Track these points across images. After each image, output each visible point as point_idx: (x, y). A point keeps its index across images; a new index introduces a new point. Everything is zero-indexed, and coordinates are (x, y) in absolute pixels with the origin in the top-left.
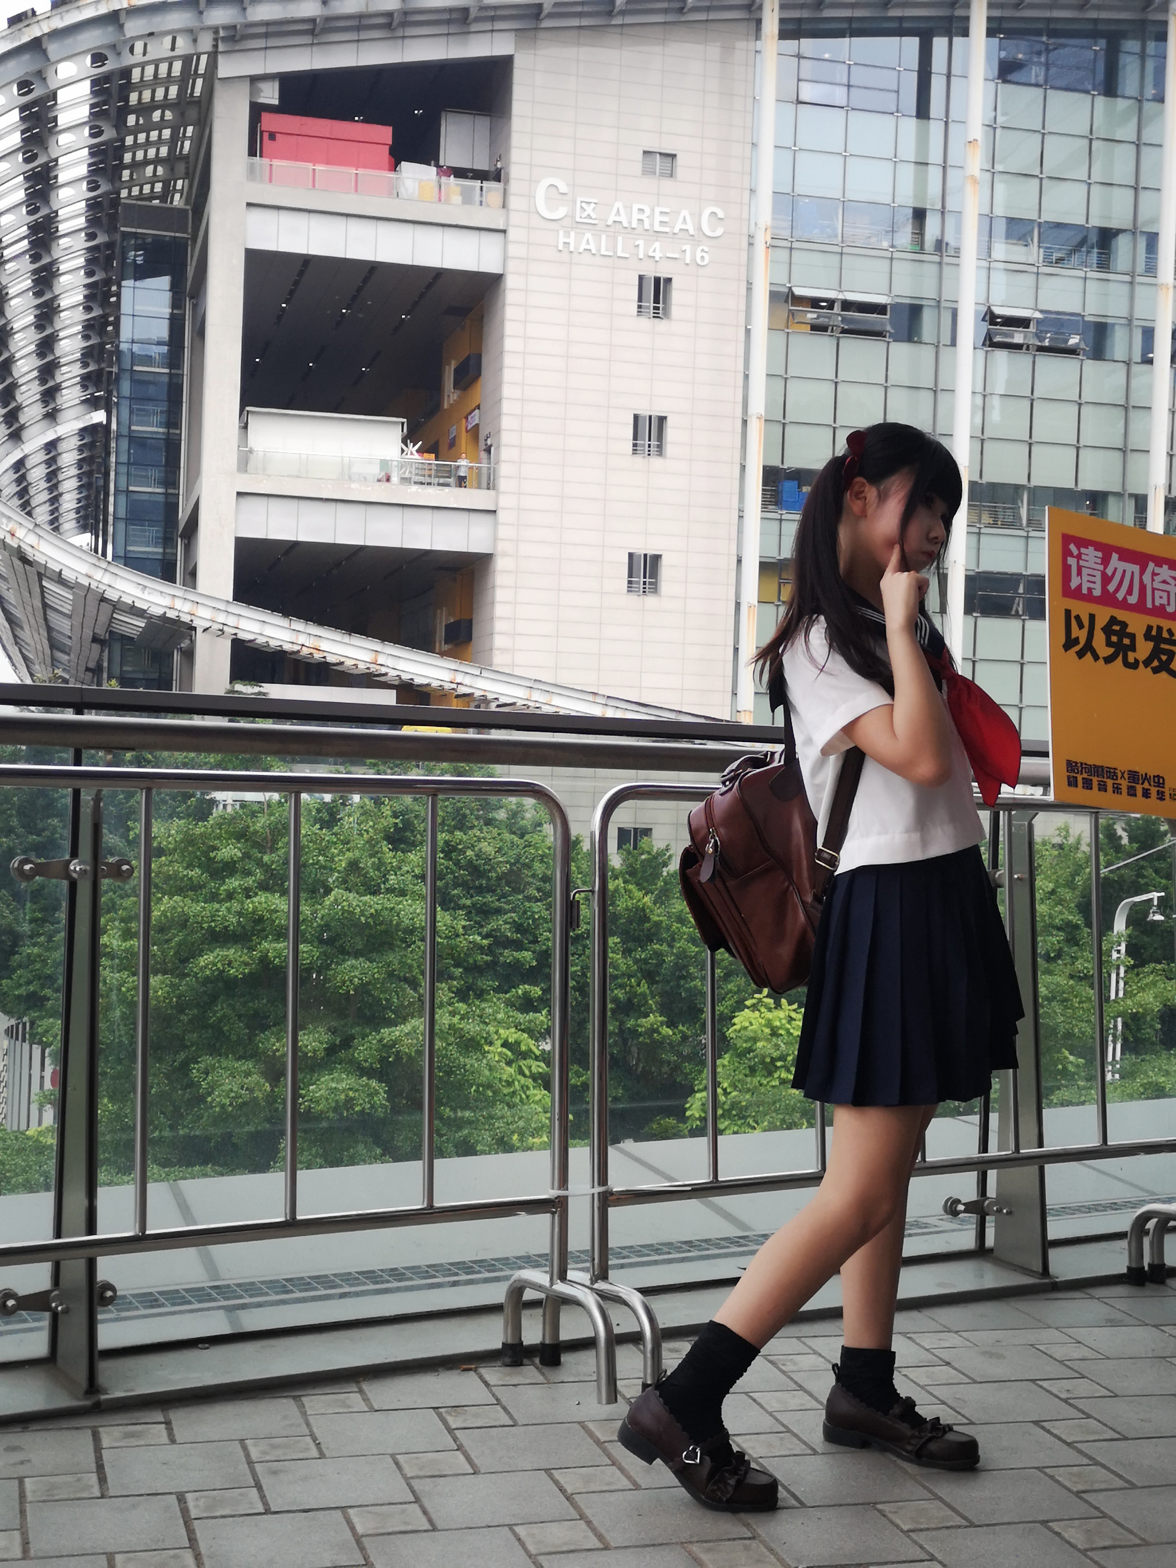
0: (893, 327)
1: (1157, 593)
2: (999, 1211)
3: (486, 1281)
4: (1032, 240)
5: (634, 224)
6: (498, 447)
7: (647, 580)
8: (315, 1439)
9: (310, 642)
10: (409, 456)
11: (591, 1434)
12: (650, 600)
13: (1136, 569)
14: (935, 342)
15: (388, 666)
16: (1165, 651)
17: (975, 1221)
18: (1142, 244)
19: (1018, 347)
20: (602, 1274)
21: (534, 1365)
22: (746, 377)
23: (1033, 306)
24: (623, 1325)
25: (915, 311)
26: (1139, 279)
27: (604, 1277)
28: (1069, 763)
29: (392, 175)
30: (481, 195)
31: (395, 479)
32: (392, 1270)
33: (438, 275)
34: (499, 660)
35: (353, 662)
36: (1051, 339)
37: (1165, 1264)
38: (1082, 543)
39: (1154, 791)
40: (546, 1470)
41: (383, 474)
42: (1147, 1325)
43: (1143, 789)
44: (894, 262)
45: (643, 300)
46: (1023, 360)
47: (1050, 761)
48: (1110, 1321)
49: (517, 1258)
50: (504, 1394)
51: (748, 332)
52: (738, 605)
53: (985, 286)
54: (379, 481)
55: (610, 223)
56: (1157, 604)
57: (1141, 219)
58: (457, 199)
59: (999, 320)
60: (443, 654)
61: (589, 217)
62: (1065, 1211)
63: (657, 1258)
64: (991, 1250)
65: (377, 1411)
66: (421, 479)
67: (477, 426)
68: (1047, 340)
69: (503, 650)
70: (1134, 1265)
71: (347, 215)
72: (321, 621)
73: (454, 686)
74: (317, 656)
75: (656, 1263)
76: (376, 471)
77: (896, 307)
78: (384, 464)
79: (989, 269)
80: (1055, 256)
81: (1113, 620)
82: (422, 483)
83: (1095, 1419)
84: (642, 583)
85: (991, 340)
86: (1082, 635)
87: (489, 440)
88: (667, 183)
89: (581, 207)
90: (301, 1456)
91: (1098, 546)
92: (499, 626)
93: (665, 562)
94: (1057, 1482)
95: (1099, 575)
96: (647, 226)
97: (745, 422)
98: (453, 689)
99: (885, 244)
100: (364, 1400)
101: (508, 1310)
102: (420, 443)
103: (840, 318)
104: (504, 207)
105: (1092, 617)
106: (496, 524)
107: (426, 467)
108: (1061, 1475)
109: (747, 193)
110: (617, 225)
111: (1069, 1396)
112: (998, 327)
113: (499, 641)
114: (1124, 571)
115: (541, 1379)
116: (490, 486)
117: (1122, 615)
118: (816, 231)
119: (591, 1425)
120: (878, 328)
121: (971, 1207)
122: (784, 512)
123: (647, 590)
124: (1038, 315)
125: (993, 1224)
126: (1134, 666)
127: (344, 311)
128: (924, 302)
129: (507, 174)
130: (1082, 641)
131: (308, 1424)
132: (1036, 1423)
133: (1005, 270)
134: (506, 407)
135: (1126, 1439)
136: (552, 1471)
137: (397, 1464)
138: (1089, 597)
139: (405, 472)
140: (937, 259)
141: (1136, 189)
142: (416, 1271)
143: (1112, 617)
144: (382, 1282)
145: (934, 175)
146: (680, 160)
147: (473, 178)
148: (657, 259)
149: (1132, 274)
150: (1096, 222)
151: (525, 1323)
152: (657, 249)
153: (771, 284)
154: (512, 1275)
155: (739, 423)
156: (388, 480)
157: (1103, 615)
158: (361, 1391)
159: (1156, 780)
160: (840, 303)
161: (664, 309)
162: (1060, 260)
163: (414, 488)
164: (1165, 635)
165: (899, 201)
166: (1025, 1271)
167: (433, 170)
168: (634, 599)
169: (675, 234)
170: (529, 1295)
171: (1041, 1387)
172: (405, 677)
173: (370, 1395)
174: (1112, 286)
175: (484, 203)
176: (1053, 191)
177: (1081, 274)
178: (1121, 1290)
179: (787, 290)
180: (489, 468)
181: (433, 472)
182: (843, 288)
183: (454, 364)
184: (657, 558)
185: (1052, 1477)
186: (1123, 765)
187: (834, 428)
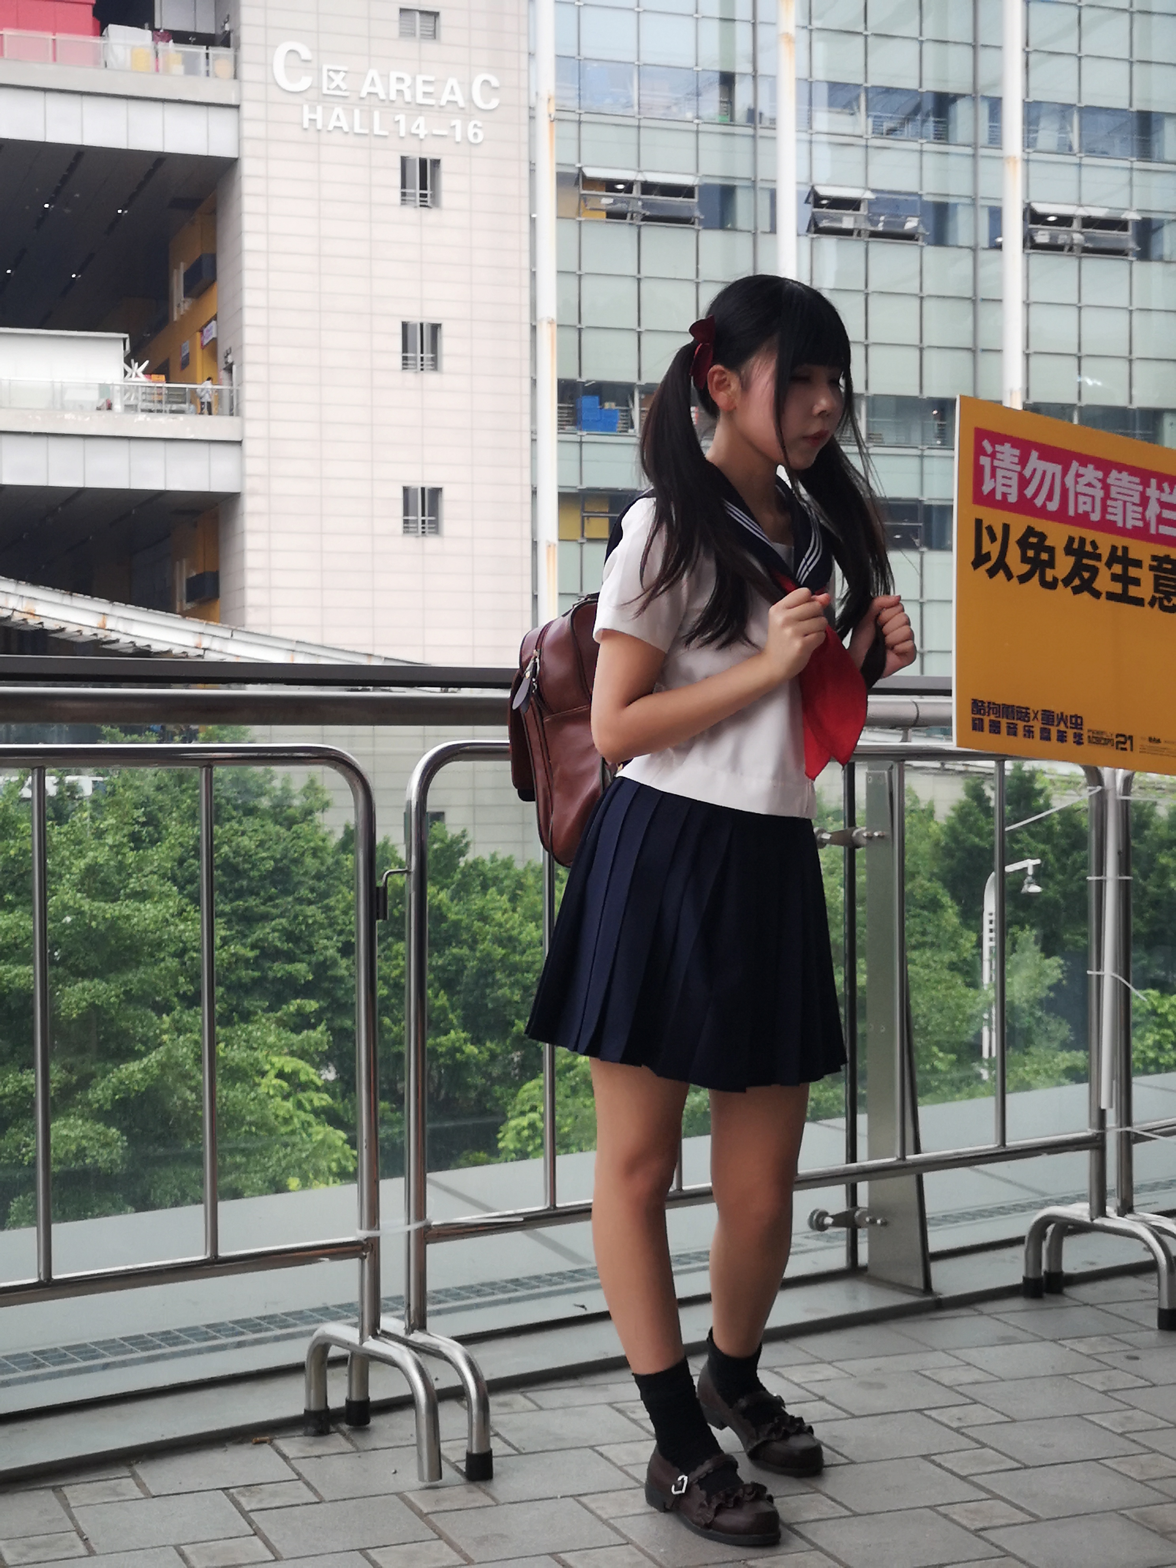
0: (702, 212)
1: (1081, 499)
2: (873, 1222)
3: (277, 1339)
4: (859, 108)
5: (393, 96)
6: (241, 366)
7: (426, 518)
8: (81, 1534)
9: (23, 605)
10: (133, 379)
11: (411, 1506)
12: (431, 542)
13: (1057, 469)
14: (751, 228)
15: (119, 632)
16: (1089, 568)
17: (844, 1235)
18: (984, 110)
19: (847, 233)
20: (419, 1323)
21: (340, 1431)
22: (533, 275)
23: (862, 184)
24: (445, 1380)
25: (727, 193)
26: (982, 152)
27: (422, 1326)
28: (975, 702)
29: (97, 40)
30: (208, 64)
31: (118, 407)
32: (164, 1333)
33: (160, 160)
34: (253, 619)
35: (76, 628)
36: (886, 223)
37: (1062, 1272)
38: (998, 439)
39: (1070, 733)
40: (361, 1550)
41: (103, 401)
42: (1044, 1340)
43: (1059, 731)
44: (700, 135)
45: (407, 185)
46: (854, 248)
47: (953, 699)
48: (1003, 1338)
49: (313, 1310)
50: (304, 1467)
51: (533, 221)
52: (535, 544)
53: (806, 163)
54: (99, 409)
55: (363, 94)
56: (1080, 511)
57: (982, 81)
58: (178, 68)
59: (824, 202)
60: (185, 614)
61: (338, 87)
62: (948, 1219)
63: (478, 1300)
64: (865, 1268)
65: (154, 1497)
66: (150, 406)
67: (214, 340)
68: (881, 225)
69: (258, 607)
70: (1030, 1276)
71: (45, 90)
72: (36, 580)
73: (201, 652)
74: (32, 621)
75: (478, 1306)
76: (94, 397)
77: (706, 189)
78: (104, 389)
79: (811, 142)
80: (887, 125)
81: (1030, 531)
82: (151, 411)
83: (992, 1448)
84: (420, 522)
85: (816, 225)
86: (992, 549)
87: (229, 357)
88: (430, 48)
89: (329, 77)
90: (66, 1554)
91: (1016, 442)
92: (252, 579)
93: (447, 496)
94: (953, 1521)
95: (1015, 477)
96: (408, 98)
97: (534, 328)
98: (199, 656)
99: (689, 115)
100: (138, 1486)
101: (311, 1370)
102: (147, 362)
103: (640, 203)
104: (235, 77)
105: (1006, 528)
106: (242, 457)
107: (155, 391)
108: (956, 1513)
109: (524, 57)
110: (373, 97)
111: (961, 1424)
112: (824, 210)
113: (252, 597)
114: (1044, 473)
115: (347, 1447)
116: (234, 410)
117: (1040, 525)
118: (608, 101)
119: (410, 1496)
120: (685, 214)
121: (840, 1220)
122: (584, 433)
123: (426, 530)
124: (869, 195)
125: (866, 1239)
126: (1052, 585)
127: (47, 206)
128: (736, 183)
129: (238, 39)
130: (994, 557)
131: (72, 1518)
132: (924, 1457)
133: (830, 143)
134: (249, 317)
135: (1026, 1467)
136: (369, 1551)
137: (182, 1555)
138: (1003, 505)
139: (129, 398)
140: (750, 131)
141: (974, 47)
142: (193, 1333)
143: (1029, 527)
144: (154, 1348)
145: (743, 32)
146: (443, 19)
147: (195, 43)
148: (422, 136)
149: (975, 145)
150: (930, 86)
151: (331, 1384)
152: (422, 126)
153: (558, 164)
154: (314, 1331)
155: (527, 329)
156: (110, 407)
157: (1019, 524)
158: (134, 1476)
159: (1074, 720)
160: (639, 185)
161: (433, 196)
162: (891, 131)
163: (142, 417)
164: (1089, 548)
165: (705, 64)
166: (905, 1288)
167: (148, 34)
168: (411, 542)
169: (441, 107)
170: (334, 1352)
171: (930, 1417)
172: (140, 643)
173: (145, 1480)
174: (952, 160)
175: (211, 74)
176: (881, 52)
177: (915, 146)
178: (1017, 1303)
179: (576, 171)
180: (231, 391)
181: (164, 398)
182: (642, 168)
183: (183, 268)
184: (436, 493)
185: (945, 1516)
186: (1036, 705)
187: (639, 333)
